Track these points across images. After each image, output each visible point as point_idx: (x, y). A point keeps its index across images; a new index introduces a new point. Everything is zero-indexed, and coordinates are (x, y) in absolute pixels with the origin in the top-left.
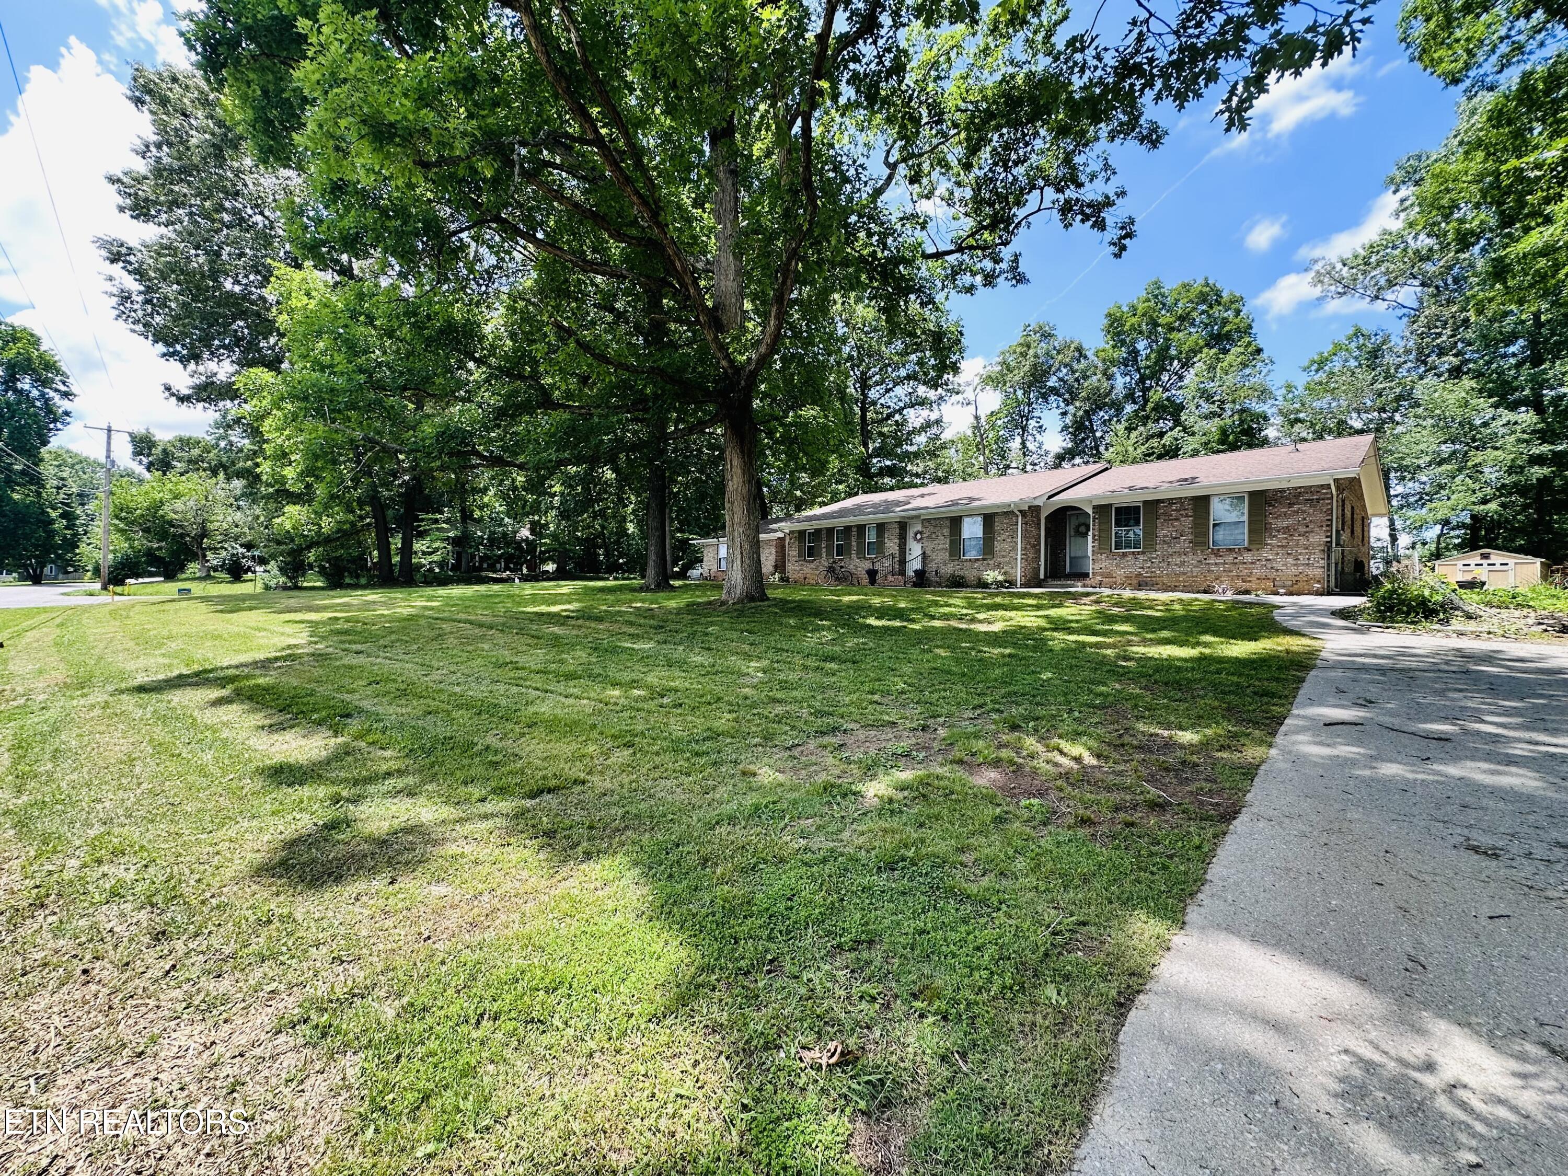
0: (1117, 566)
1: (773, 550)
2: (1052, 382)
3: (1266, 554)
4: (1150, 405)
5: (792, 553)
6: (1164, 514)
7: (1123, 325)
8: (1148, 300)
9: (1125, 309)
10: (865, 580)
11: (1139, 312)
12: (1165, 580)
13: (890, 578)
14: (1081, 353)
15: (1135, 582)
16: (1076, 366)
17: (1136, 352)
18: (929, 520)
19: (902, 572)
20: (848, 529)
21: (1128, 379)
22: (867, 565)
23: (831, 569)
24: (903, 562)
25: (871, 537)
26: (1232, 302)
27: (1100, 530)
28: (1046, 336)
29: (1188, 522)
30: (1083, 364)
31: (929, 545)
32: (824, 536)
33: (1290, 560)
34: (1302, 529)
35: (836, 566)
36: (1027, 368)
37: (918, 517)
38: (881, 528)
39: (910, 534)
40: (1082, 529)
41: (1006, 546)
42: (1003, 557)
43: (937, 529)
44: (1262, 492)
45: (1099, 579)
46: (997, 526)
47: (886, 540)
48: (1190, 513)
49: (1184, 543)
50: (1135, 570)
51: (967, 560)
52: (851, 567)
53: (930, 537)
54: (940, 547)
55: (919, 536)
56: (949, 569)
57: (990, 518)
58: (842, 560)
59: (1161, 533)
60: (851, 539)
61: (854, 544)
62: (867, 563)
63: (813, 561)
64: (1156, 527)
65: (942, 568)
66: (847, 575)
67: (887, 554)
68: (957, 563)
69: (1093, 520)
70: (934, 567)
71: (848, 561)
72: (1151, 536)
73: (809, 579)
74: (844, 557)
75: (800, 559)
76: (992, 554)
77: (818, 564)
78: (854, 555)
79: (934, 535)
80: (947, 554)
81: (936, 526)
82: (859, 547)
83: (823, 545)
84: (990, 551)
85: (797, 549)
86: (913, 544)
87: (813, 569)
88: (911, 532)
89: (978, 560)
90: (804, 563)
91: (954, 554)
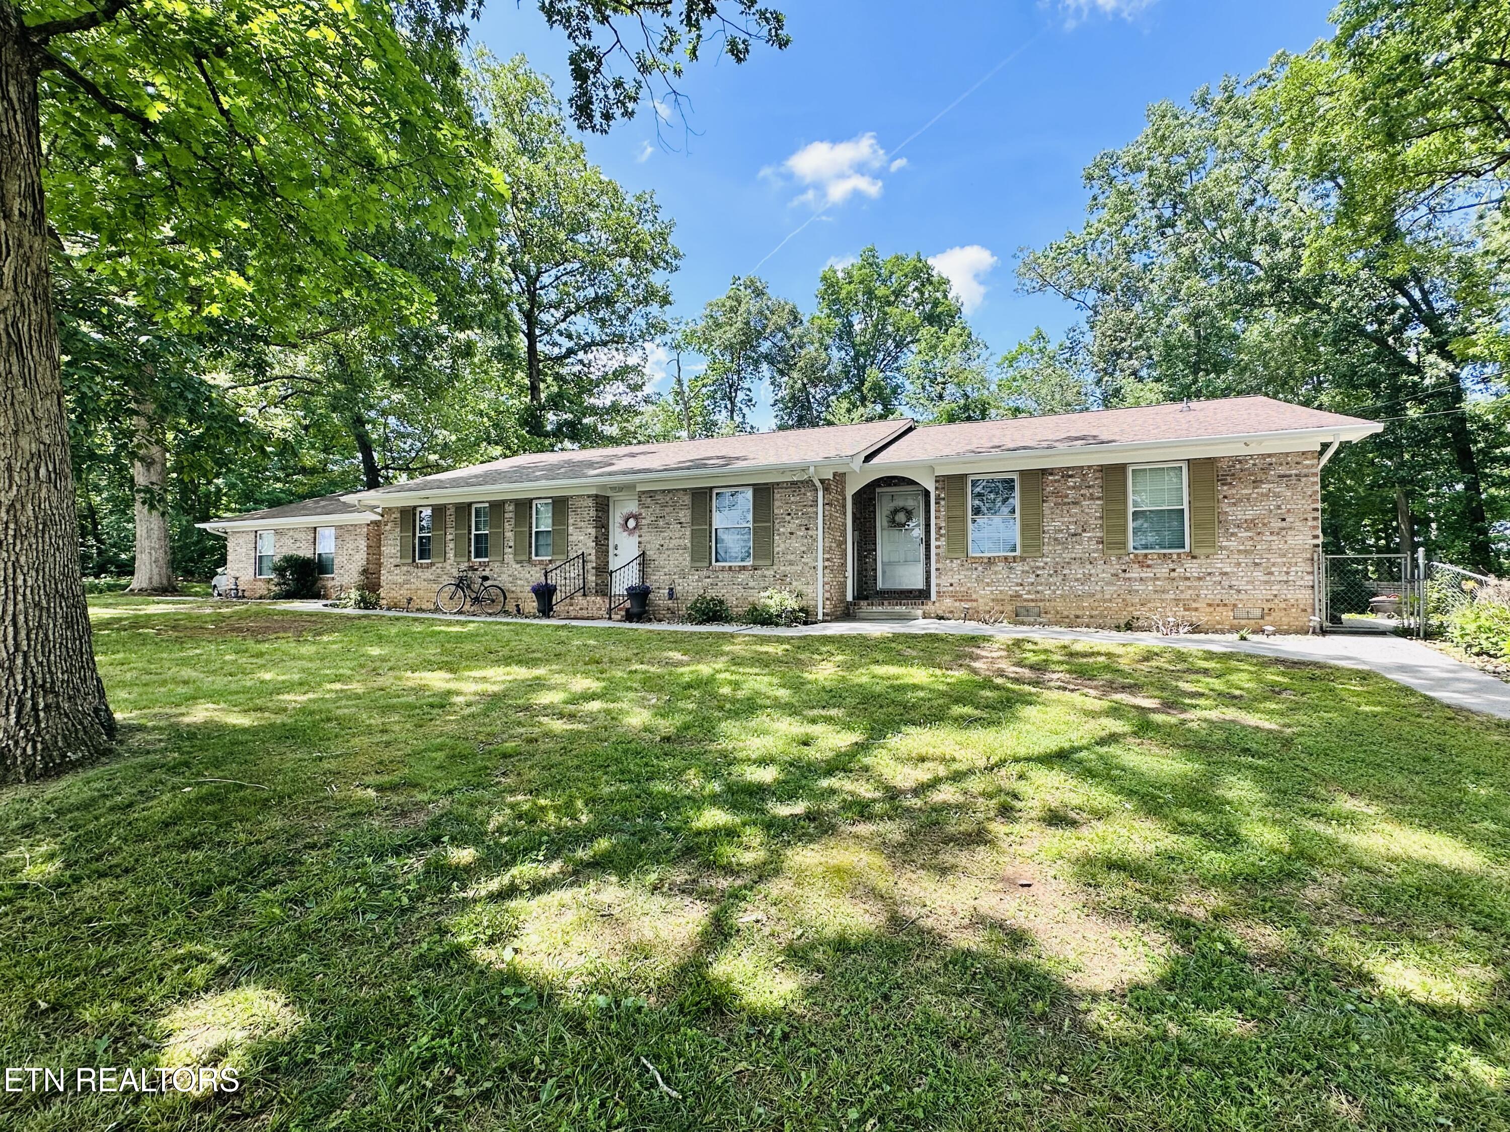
0: (978, 580)
1: (363, 544)
2: (765, 347)
3: (1220, 563)
4: (867, 385)
5: (391, 549)
6: (1056, 493)
7: (839, 293)
8: (863, 267)
9: (840, 275)
10: (531, 604)
11: (856, 279)
12: (1060, 605)
13: (579, 600)
14: (795, 319)
15: (1009, 608)
16: (791, 332)
17: (851, 325)
18: (651, 494)
19: (603, 590)
20: (497, 506)
21: (843, 353)
22: (536, 576)
23: (462, 583)
24: (603, 570)
25: (544, 522)
26: (940, 284)
27: (949, 518)
28: (759, 293)
29: (1093, 509)
30: (799, 330)
31: (653, 541)
32: (450, 519)
33: (1259, 575)
34: (1276, 524)
35: (476, 577)
36: (739, 325)
37: (630, 487)
38: (560, 505)
39: (616, 518)
40: (901, 517)
41: (796, 544)
42: (791, 563)
43: (667, 510)
44: (1211, 462)
45: (948, 602)
46: (779, 508)
47: (571, 528)
48: (1097, 492)
49: (1089, 543)
50: (1009, 589)
51: (724, 569)
52: (504, 578)
53: (654, 525)
54: (674, 543)
55: (632, 524)
56: (691, 584)
57: (765, 492)
58: (485, 565)
59: (1051, 525)
60: (502, 525)
61: (509, 535)
62: (533, 571)
63: (428, 566)
64: (1041, 515)
65: (677, 581)
66: (494, 595)
67: (573, 555)
68: (704, 573)
69: (936, 502)
70: (663, 581)
71: (497, 569)
72: (1034, 531)
73: (422, 599)
74: (488, 559)
75: (403, 561)
76: (771, 557)
77: (439, 571)
78: (509, 556)
79: (661, 522)
80: (687, 557)
81: (664, 506)
82: (517, 540)
83: (449, 537)
84: (766, 553)
85: (398, 542)
86: (620, 538)
87: (428, 580)
88: (617, 516)
89: (745, 568)
90: (411, 568)
91: (699, 558)
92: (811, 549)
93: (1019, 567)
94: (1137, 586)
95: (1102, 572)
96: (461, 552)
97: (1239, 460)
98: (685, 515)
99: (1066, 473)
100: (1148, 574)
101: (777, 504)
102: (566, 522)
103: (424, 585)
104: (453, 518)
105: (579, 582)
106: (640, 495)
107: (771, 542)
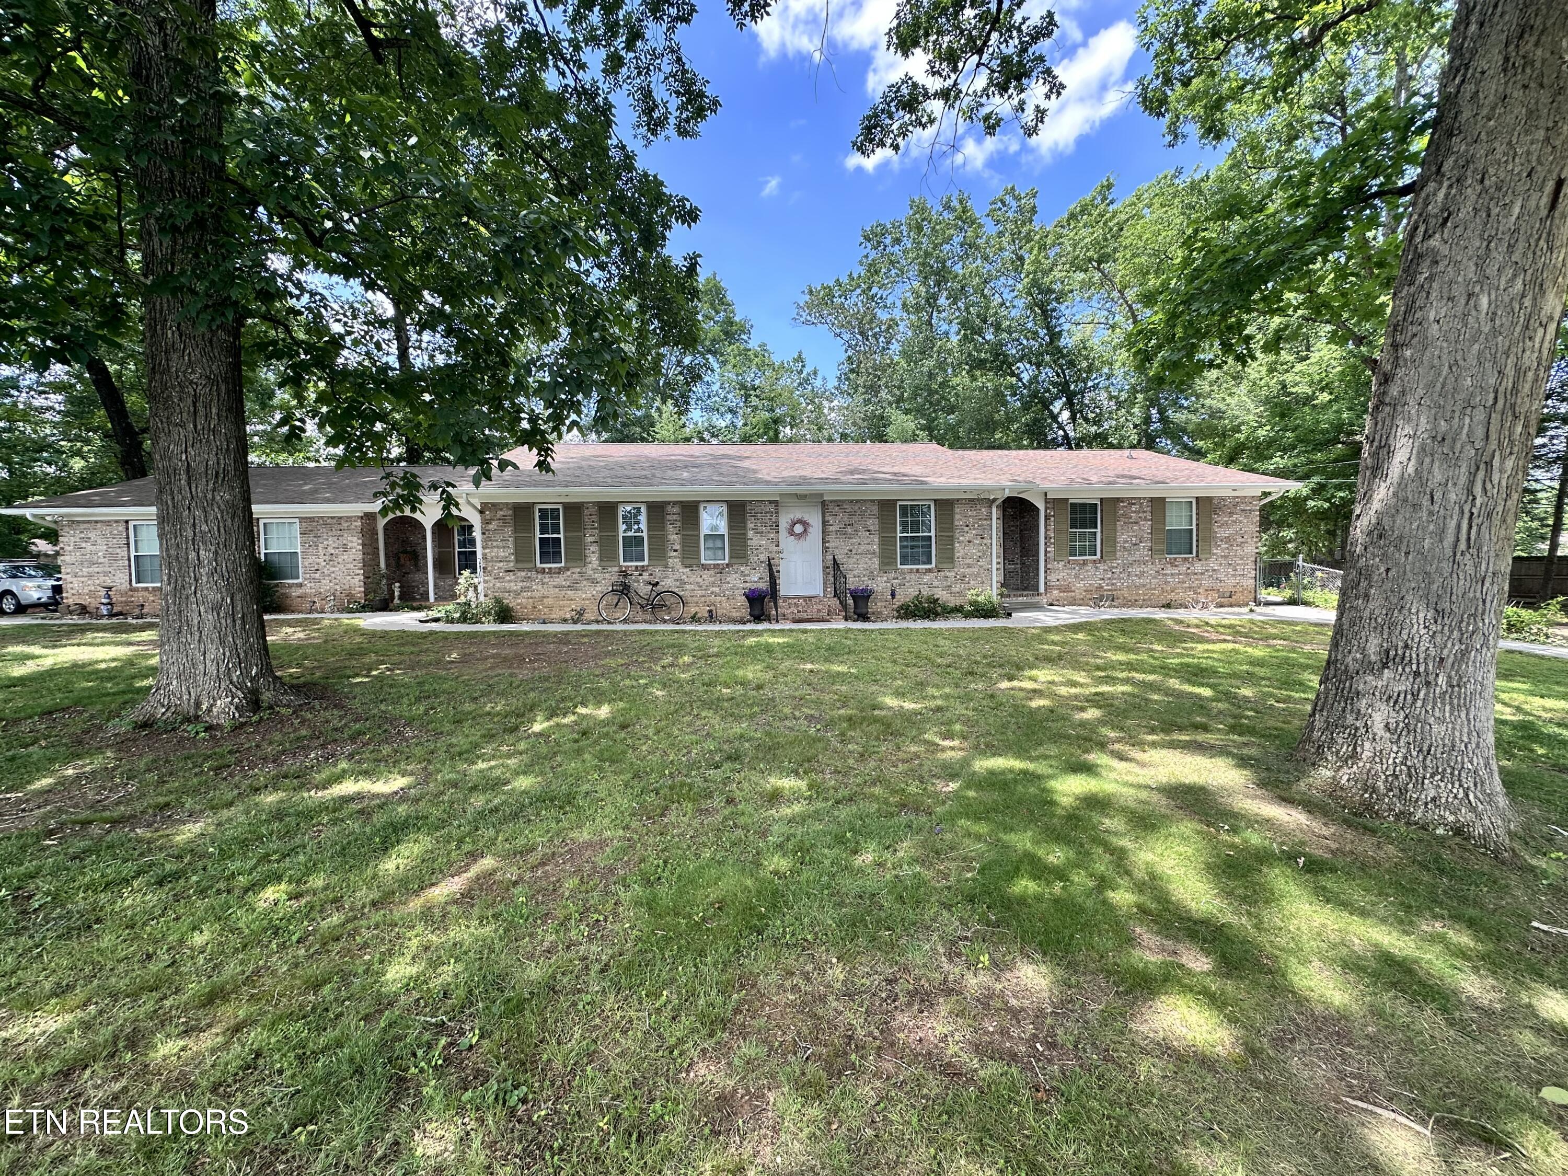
0: (1076, 576)
3: (1212, 563)
5: (495, 551)
6: (1125, 516)
12: (1126, 594)
15: (1095, 596)
18: (833, 504)
20: (656, 508)
27: (1056, 531)
29: (1146, 527)
32: (591, 519)
33: (1231, 571)
34: (1240, 540)
38: (737, 509)
41: (974, 551)
42: (969, 566)
43: (856, 518)
44: (1209, 499)
45: (1055, 594)
46: (959, 520)
47: (751, 534)
48: (1149, 516)
49: (1143, 550)
50: (1096, 582)
51: (911, 571)
52: (668, 583)
53: (842, 532)
54: (863, 548)
55: (798, 529)
56: (880, 585)
57: (945, 506)
58: (643, 569)
59: (1122, 537)
60: (663, 528)
61: (674, 538)
62: (706, 575)
63: (560, 571)
64: (1115, 531)
65: (867, 583)
66: (669, 600)
67: (753, 559)
68: (893, 575)
69: (1047, 518)
70: (853, 583)
71: (658, 572)
72: (1110, 542)
73: (551, 608)
74: (646, 563)
75: (520, 566)
76: (952, 561)
77: (576, 576)
78: (674, 560)
79: (849, 530)
80: (876, 561)
81: (851, 515)
82: (684, 544)
83: (590, 539)
84: (948, 558)
85: (511, 544)
86: (787, 542)
87: (560, 587)
88: (784, 521)
89: (930, 570)
90: (533, 574)
91: (887, 562)
92: (985, 554)
93: (1102, 567)
94: (1169, 579)
95: (1150, 569)
96: (608, 556)
97: (1223, 499)
98: (873, 523)
99: (1131, 501)
100: (1175, 570)
101: (957, 517)
102: (744, 527)
103: (553, 592)
104: (595, 518)
105: (764, 585)
106: (823, 503)
107: (953, 548)
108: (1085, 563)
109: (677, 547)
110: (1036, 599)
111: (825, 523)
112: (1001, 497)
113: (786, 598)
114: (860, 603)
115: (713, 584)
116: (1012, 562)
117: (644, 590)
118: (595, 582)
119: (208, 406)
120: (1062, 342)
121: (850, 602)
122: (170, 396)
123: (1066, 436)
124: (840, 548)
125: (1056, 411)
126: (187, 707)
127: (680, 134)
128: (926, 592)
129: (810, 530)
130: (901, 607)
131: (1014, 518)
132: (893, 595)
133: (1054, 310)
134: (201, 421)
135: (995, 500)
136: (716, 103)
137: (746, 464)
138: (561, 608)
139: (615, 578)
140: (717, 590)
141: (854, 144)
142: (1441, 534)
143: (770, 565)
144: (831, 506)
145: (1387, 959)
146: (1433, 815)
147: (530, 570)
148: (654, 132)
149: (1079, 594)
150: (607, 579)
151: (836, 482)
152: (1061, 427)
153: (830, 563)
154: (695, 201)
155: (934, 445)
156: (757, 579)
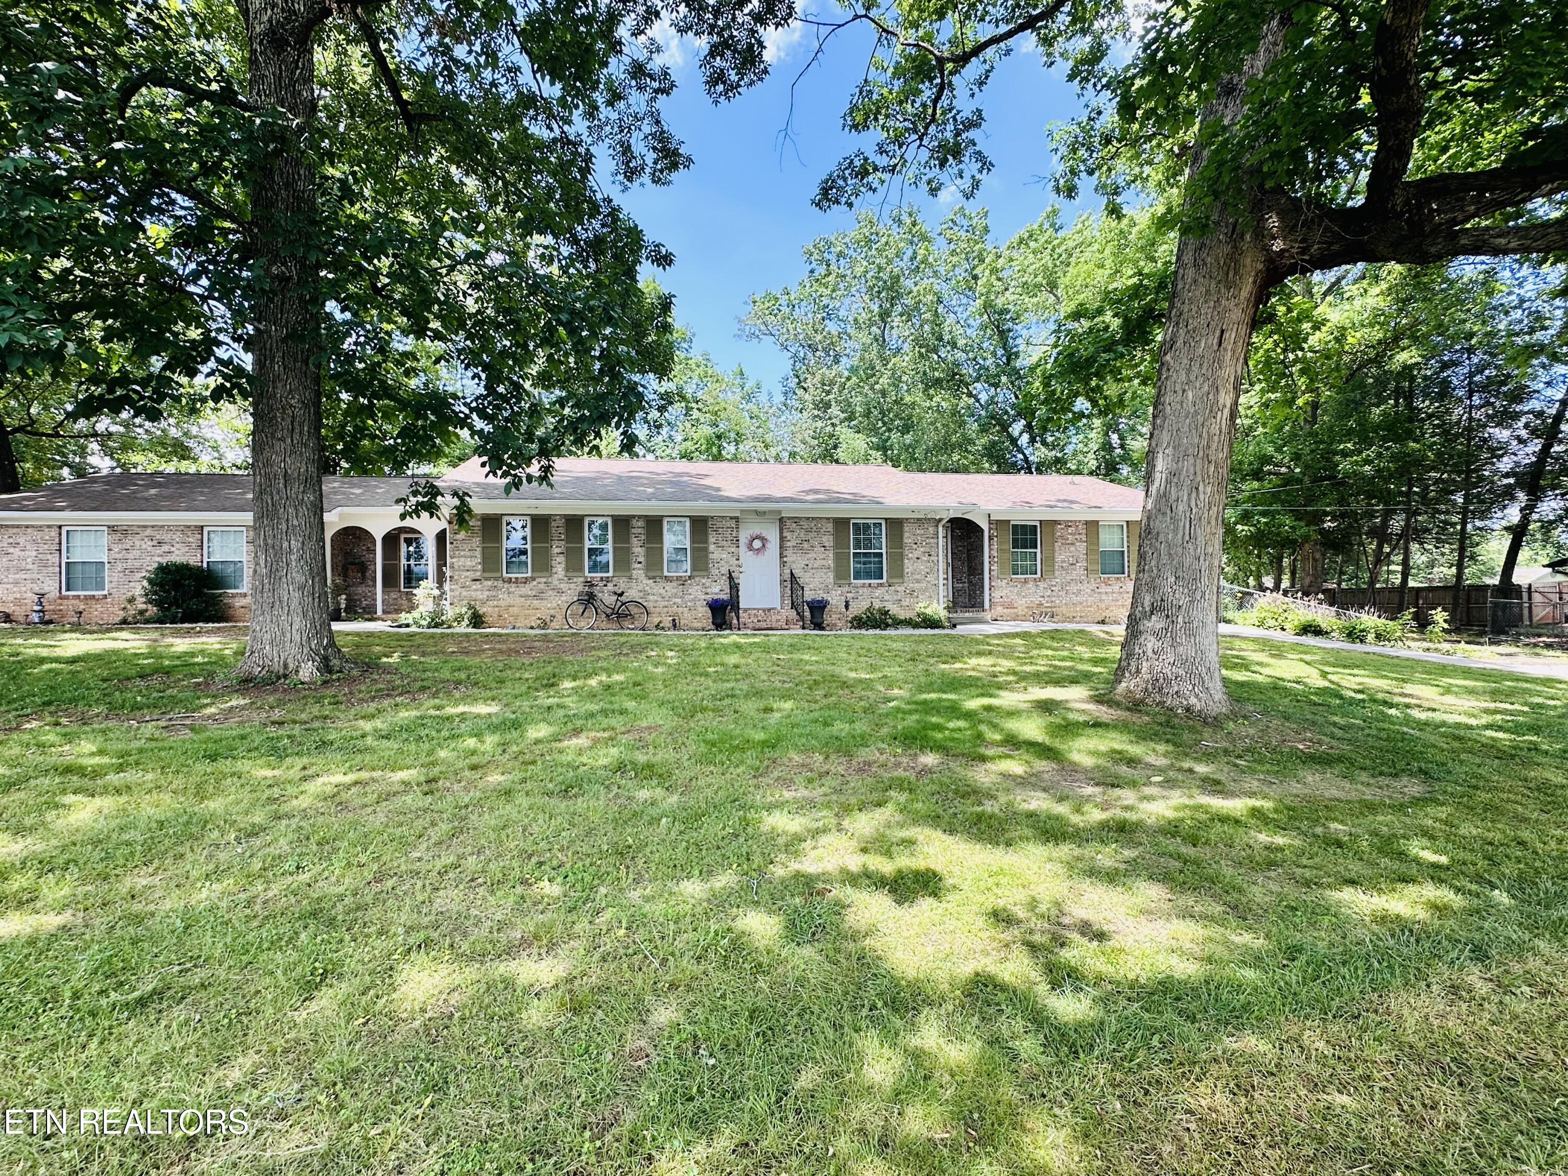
0: (1018, 594)
5: (465, 561)
6: (1062, 537)
12: (1064, 610)
18: (796, 520)
20: (622, 521)
23: (593, 600)
27: (999, 550)
29: (1082, 548)
31: (798, 561)
32: (558, 531)
37: (765, 513)
38: (699, 525)
39: (742, 538)
41: (922, 567)
42: (918, 581)
43: (813, 534)
45: (999, 610)
46: (908, 539)
47: (712, 548)
48: (1084, 538)
49: (1079, 571)
50: (1037, 599)
51: (863, 586)
52: (632, 594)
53: (798, 547)
54: (818, 564)
55: (757, 544)
56: (835, 598)
57: (896, 525)
58: (608, 580)
59: (1059, 558)
60: (628, 540)
61: (638, 550)
62: (669, 586)
63: (526, 581)
64: (1053, 551)
65: (820, 595)
66: (634, 610)
67: (714, 571)
68: (846, 589)
69: (990, 539)
70: (809, 596)
71: (622, 584)
72: (1049, 561)
73: (516, 617)
74: (610, 574)
75: (487, 575)
76: (902, 576)
77: (542, 586)
78: (638, 572)
79: (806, 545)
80: (831, 575)
81: (808, 531)
82: (647, 555)
83: (556, 550)
84: (898, 573)
85: (478, 553)
86: (746, 556)
87: (526, 596)
88: (744, 536)
89: (881, 585)
90: (500, 584)
91: (841, 575)
92: (934, 570)
93: (1042, 585)
94: (1104, 597)
95: (1087, 588)
96: (574, 566)
98: (828, 540)
99: (1068, 524)
100: (1109, 589)
101: (906, 535)
102: (706, 541)
103: (519, 601)
104: (561, 530)
105: (725, 596)
106: (781, 520)
107: (902, 565)
108: (1026, 581)
109: (641, 559)
110: (981, 615)
111: (782, 539)
112: (946, 516)
113: (746, 610)
114: (817, 614)
115: (675, 596)
116: (960, 581)
117: (610, 600)
118: (561, 592)
119: (301, 425)
120: (1018, 364)
121: (807, 614)
122: (275, 417)
123: (1026, 459)
124: (796, 562)
125: (1016, 434)
126: (277, 667)
127: (654, 181)
128: (877, 605)
129: (768, 545)
130: (855, 618)
131: (961, 538)
132: (847, 607)
133: (1009, 330)
134: (296, 437)
135: (940, 520)
136: (689, 159)
137: (707, 482)
138: (527, 617)
139: (580, 588)
140: (679, 601)
141: (813, 202)
142: (1175, 531)
143: (731, 578)
144: (788, 523)
145: (1114, 751)
146: (1176, 702)
147: (496, 579)
148: (630, 179)
149: (1020, 611)
150: (573, 589)
151: (792, 500)
152: (1020, 450)
153: (787, 576)
154: (669, 246)
155: (888, 467)
156: (719, 590)
